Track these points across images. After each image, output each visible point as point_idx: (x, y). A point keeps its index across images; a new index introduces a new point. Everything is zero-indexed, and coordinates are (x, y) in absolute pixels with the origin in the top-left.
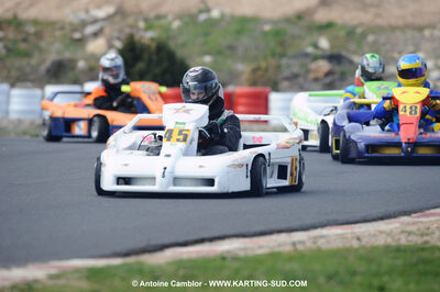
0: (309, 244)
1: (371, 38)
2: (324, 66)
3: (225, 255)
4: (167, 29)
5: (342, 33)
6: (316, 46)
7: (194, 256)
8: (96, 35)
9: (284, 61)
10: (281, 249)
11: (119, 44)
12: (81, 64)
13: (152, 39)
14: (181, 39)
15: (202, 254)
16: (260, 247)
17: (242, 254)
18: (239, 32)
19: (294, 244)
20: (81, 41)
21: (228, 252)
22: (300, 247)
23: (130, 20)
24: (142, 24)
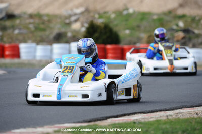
0: (174, 116)
2: (181, 35)
3: (135, 121)
4: (109, 18)
5: (189, 20)
6: (177, 25)
7: (121, 122)
8: (76, 21)
10: (161, 119)
11: (86, 25)
12: (69, 34)
13: (102, 23)
14: (115, 23)
15: (124, 121)
16: (151, 118)
17: (143, 121)
18: (142, 19)
19: (167, 116)
20: (69, 24)
21: (137, 120)
22: (170, 118)
23: (92, 14)
24: (97, 16)
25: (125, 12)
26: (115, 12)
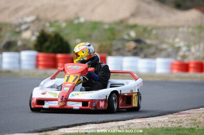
0: (126, 127)
1: (154, 32)
2: (132, 45)
4: (59, 27)
5: (141, 30)
6: (129, 35)
8: (26, 29)
9: (114, 42)
11: (37, 34)
12: (19, 43)
14: (66, 32)
16: (103, 128)
18: (93, 29)
19: (119, 127)
20: (20, 33)
23: (42, 23)
24: (48, 25)
25: (76, 22)
26: (66, 21)
